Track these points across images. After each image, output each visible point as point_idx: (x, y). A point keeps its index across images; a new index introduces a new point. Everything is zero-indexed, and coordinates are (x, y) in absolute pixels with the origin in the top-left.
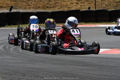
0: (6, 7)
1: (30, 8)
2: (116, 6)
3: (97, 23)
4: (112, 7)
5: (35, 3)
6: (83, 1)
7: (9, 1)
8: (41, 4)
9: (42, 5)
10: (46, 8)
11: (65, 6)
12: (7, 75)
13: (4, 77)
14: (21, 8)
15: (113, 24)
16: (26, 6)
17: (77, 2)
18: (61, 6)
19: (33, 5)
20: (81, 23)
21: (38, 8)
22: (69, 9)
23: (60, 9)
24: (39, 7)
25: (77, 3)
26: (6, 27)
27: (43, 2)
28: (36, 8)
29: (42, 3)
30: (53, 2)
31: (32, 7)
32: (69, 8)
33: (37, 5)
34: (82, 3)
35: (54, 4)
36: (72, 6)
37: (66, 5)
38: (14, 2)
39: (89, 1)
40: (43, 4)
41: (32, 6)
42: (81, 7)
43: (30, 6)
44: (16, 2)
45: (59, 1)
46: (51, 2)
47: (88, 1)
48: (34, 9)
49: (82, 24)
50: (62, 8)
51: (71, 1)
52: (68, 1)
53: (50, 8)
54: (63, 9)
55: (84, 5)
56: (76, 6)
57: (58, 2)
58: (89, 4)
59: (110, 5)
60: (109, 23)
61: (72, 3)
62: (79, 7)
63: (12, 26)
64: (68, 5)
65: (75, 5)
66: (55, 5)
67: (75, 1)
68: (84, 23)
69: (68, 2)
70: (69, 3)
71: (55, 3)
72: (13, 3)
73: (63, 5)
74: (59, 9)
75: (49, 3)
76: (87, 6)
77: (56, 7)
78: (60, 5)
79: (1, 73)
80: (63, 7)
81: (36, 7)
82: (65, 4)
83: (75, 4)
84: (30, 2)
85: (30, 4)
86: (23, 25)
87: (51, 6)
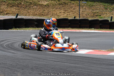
0: (12, 14)
1: (30, 15)
2: (93, 16)
3: (81, 29)
4: (90, 16)
5: (33, 12)
6: (69, 11)
7: (14, 10)
12: (20, 70)
13: (18, 71)
14: (23, 14)
15: (93, 30)
16: (27, 13)
20: (69, 29)
23: (52, 16)
24: (37, 15)
25: (64, 13)
26: (13, 30)
28: (34, 15)
29: (38, 11)
30: (46, 11)
32: (58, 16)
34: (68, 13)
40: (39, 12)
41: (31, 14)
43: (29, 14)
45: (51, 10)
47: (73, 11)
50: (53, 16)
57: (50, 12)
59: (88, 15)
60: (89, 29)
63: (17, 28)
65: (63, 14)
66: (48, 14)
67: (63, 11)
68: (71, 29)
70: (58, 12)
71: (48, 12)
72: (17, 11)
73: (54, 14)
74: (51, 16)
75: (44, 12)
79: (16, 68)
82: (56, 13)
83: (63, 13)
84: (30, 10)
85: (30, 12)
86: (26, 29)
87: (45, 14)
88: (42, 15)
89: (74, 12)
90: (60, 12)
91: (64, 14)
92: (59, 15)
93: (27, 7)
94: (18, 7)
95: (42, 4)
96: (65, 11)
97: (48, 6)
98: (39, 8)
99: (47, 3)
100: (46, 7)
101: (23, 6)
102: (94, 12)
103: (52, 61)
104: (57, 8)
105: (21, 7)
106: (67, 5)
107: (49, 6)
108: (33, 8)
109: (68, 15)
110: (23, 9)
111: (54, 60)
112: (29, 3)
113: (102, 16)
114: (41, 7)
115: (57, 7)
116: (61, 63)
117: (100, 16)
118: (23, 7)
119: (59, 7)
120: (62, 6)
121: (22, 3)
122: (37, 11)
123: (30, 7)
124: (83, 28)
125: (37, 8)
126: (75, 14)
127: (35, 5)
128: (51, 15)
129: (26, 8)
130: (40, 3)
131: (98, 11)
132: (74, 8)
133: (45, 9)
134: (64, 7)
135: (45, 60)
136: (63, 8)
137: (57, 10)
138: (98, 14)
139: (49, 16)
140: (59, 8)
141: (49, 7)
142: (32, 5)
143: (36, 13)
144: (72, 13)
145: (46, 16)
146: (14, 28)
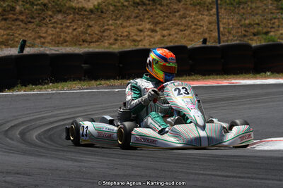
1: (43, 43)
3: (229, 77)
5: (54, 32)
6: (166, 24)
8: (69, 34)
9: (72, 36)
10: (81, 43)
11: (124, 36)
16: (35, 39)
17: (152, 27)
18: (116, 37)
19: (50, 37)
20: (194, 77)
21: (62, 44)
22: (136, 44)
23: (114, 44)
24: (66, 41)
25: (153, 31)
26: (19, 90)
27: (75, 30)
28: (58, 44)
29: (70, 31)
30: (96, 29)
31: (49, 41)
32: (134, 41)
33: (60, 35)
34: (164, 30)
35: (100, 34)
36: (141, 36)
37: (127, 36)
38: (5, 30)
39: (181, 25)
40: (75, 33)
41: (49, 39)
42: (162, 38)
43: (43, 40)
44: (8, 31)
45: (112, 25)
46: (93, 28)
47: (179, 25)
48: (54, 46)
49: (197, 80)
50: (119, 43)
51: (139, 25)
52: (131, 26)
53: (91, 42)
55: (170, 35)
56: (151, 37)
57: (108, 29)
58: (182, 31)
60: (258, 76)
61: (141, 31)
62: (158, 40)
63: (30, 86)
64: (133, 34)
66: (101, 36)
67: (148, 26)
68: (199, 77)
69: (131, 28)
70: (133, 30)
71: (100, 32)
73: (121, 36)
74: (111, 44)
75: (88, 32)
77: (106, 39)
78: (113, 35)
80: (121, 40)
82: (125, 34)
83: (149, 33)
84: (44, 29)
85: (44, 35)
86: (60, 85)
87: (93, 38)
88: (84, 41)
89: (182, 28)
90: (140, 28)
91: (154, 34)
92: (135, 37)
93: (33, 18)
94: (5, 20)
95: (80, 5)
96: (156, 24)
97: (99, 11)
98: (73, 21)
99: (96, 3)
100: (92, 16)
101: (21, 17)
102: (247, 22)
103: (218, 178)
104: (128, 18)
105: (16, 20)
106: (159, 7)
107: (102, 12)
108: (53, 21)
109: (164, 36)
110: (22, 25)
112: (38, 7)
113: (272, 34)
114: (77, 16)
115: (127, 13)
116: (249, 180)
117: (267, 33)
118: (22, 21)
119: (134, 15)
120: (145, 10)
121: (18, 8)
122: (65, 30)
123: (44, 19)
124: (238, 74)
125: (65, 22)
126: (187, 33)
127: (60, 12)
129: (30, 22)
130: (74, 4)
131: (257, 19)
132: (181, 13)
133: (92, 23)
134: (152, 13)
135: (192, 174)
136: (146, 16)
137: (128, 24)
138: (260, 29)
139: (106, 45)
140: (136, 17)
141: (104, 15)
142: (50, 13)
143: (62, 37)
144: (177, 30)
145: (97, 43)
146: (19, 85)
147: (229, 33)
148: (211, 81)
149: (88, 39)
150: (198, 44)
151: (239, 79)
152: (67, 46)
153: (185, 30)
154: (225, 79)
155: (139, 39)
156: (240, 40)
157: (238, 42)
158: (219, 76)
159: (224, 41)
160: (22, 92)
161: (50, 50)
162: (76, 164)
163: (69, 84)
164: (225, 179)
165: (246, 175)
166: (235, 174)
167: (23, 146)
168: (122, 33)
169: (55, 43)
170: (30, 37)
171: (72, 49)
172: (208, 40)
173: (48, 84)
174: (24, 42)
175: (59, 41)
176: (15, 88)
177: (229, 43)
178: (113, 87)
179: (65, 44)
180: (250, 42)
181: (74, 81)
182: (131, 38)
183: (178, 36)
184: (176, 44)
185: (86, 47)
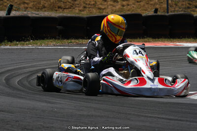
1: (27, 8)
2: (189, 8)
9: (50, 3)
10: (57, 9)
11: (91, 5)
16: (20, 4)
18: (85, 5)
19: (32, 3)
21: (41, 9)
22: (101, 11)
23: (83, 11)
24: (44, 7)
26: (5, 45)
28: (38, 9)
32: (100, 9)
33: (40, 2)
34: (124, 1)
35: (72, 2)
36: (105, 5)
37: (94, 4)
41: (31, 5)
42: (122, 7)
43: (26, 5)
48: (35, 11)
49: (149, 42)
50: (87, 9)
53: (65, 9)
54: (89, 10)
55: (128, 5)
56: (113, 6)
62: (120, 8)
63: (15, 42)
64: (98, 3)
65: (111, 5)
66: (73, 4)
68: (151, 39)
73: (89, 4)
74: (80, 11)
76: (133, 7)
77: (77, 7)
78: (83, 3)
80: (89, 8)
81: (37, 7)
82: (93, 3)
83: (112, 3)
86: (39, 42)
87: (66, 5)
88: (59, 7)
91: (115, 4)
92: (100, 6)
109: (123, 6)
111: (164, 117)
116: (188, 123)
124: (181, 38)
126: (142, 3)
128: (81, 8)
135: (142, 116)
139: (77, 11)
143: (42, 3)
144: (134, 1)
145: (70, 10)
146: (6, 41)
147: (176, 5)
148: (160, 43)
149: (63, 5)
150: (151, 13)
151: (182, 42)
152: (45, 11)
153: (140, 2)
154: (171, 42)
155: (103, 7)
156: (185, 11)
157: (182, 12)
158: (166, 40)
159: (171, 12)
160: (8, 47)
161: (32, 14)
162: (49, 105)
163: (46, 41)
164: (168, 121)
165: (185, 119)
166: (177, 118)
167: (7, 90)
168: (90, 2)
169: (36, 8)
170: (16, 3)
171: (50, 13)
172: (159, 10)
173: (29, 40)
174: (11, 6)
175: (39, 7)
176: (3, 43)
177: (176, 13)
178: (82, 45)
179: (44, 9)
180: (192, 13)
181: (50, 39)
182: (97, 6)
183: (135, 6)
184: (133, 13)
185: (61, 12)
